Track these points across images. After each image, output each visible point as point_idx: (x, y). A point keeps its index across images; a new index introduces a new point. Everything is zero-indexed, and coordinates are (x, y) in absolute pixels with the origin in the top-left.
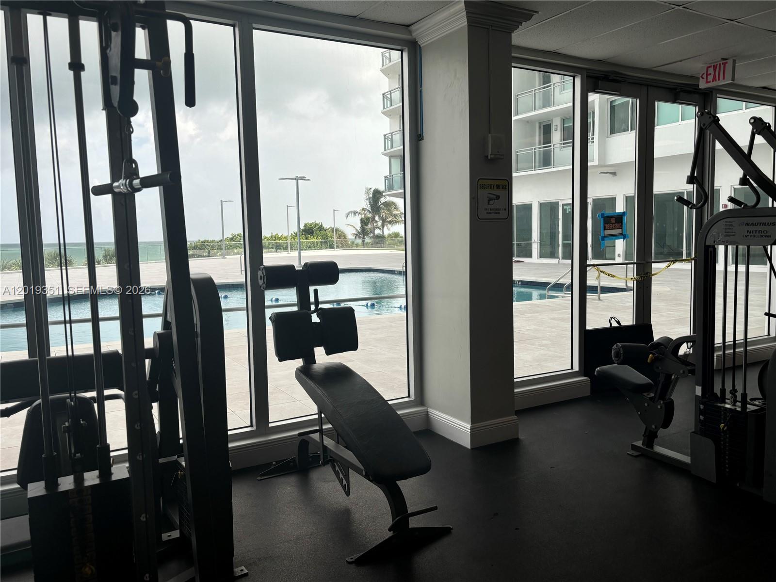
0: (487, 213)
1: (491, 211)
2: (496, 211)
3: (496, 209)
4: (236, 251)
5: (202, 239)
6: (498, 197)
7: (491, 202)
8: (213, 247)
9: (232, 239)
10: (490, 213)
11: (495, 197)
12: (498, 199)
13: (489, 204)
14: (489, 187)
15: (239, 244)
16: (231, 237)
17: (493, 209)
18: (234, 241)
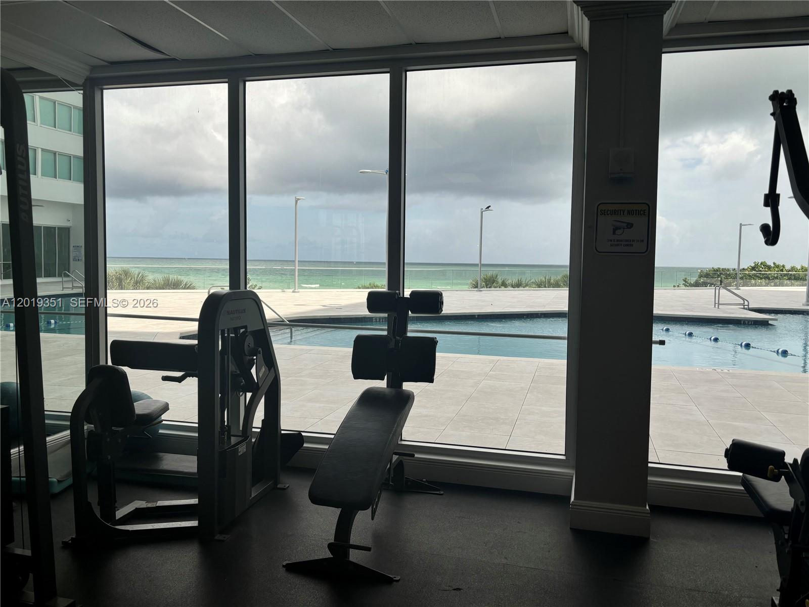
0: (611, 245)
1: (618, 243)
2: (627, 243)
3: (627, 241)
4: (753, 281)
5: (716, 267)
6: (630, 226)
7: (618, 232)
8: (729, 275)
9: (753, 269)
10: (617, 245)
11: (625, 225)
12: (630, 228)
13: (614, 233)
14: (614, 213)
15: (760, 274)
16: (753, 265)
17: (621, 241)
18: (755, 270)
